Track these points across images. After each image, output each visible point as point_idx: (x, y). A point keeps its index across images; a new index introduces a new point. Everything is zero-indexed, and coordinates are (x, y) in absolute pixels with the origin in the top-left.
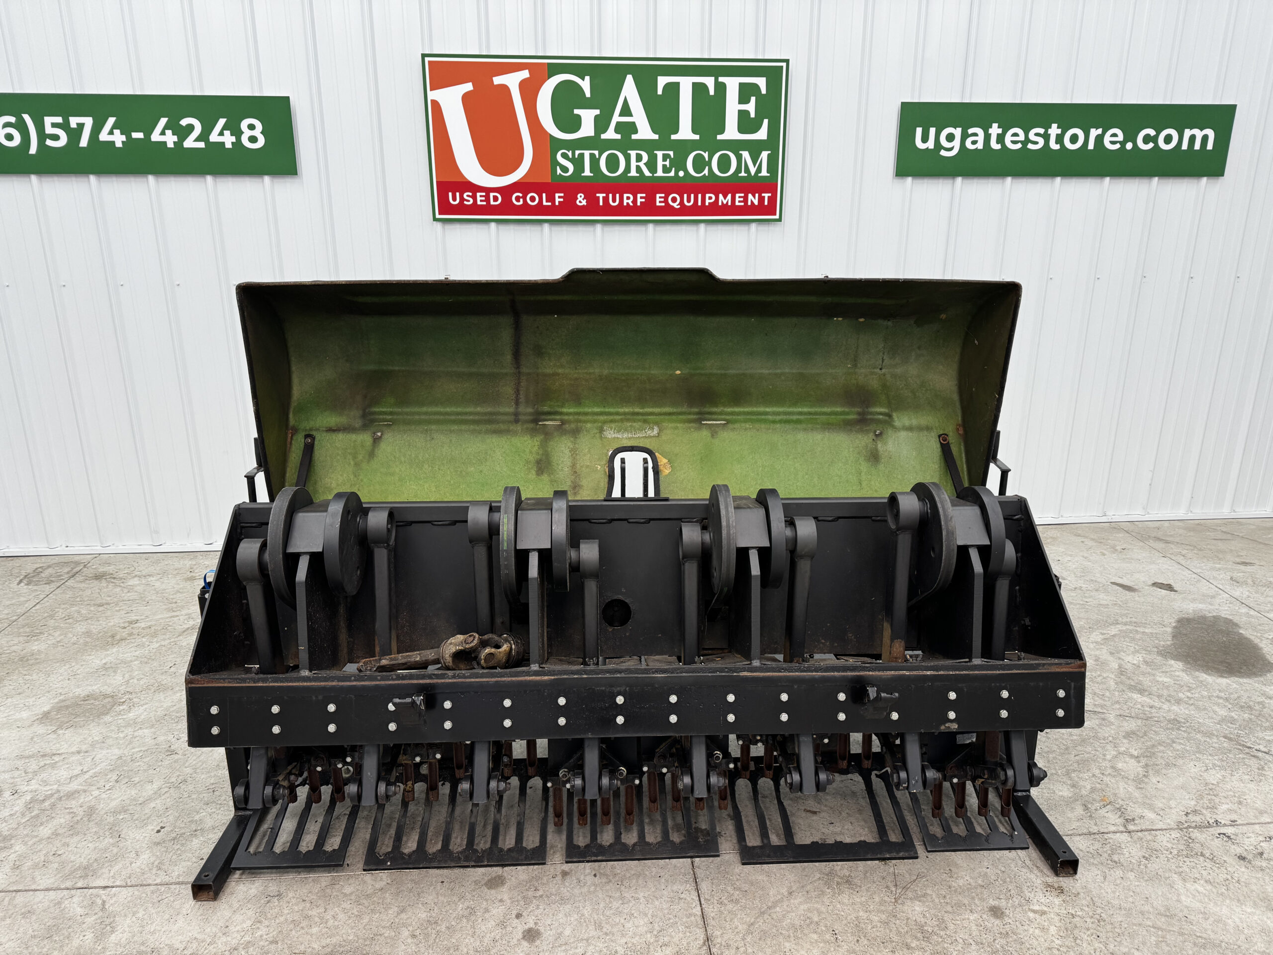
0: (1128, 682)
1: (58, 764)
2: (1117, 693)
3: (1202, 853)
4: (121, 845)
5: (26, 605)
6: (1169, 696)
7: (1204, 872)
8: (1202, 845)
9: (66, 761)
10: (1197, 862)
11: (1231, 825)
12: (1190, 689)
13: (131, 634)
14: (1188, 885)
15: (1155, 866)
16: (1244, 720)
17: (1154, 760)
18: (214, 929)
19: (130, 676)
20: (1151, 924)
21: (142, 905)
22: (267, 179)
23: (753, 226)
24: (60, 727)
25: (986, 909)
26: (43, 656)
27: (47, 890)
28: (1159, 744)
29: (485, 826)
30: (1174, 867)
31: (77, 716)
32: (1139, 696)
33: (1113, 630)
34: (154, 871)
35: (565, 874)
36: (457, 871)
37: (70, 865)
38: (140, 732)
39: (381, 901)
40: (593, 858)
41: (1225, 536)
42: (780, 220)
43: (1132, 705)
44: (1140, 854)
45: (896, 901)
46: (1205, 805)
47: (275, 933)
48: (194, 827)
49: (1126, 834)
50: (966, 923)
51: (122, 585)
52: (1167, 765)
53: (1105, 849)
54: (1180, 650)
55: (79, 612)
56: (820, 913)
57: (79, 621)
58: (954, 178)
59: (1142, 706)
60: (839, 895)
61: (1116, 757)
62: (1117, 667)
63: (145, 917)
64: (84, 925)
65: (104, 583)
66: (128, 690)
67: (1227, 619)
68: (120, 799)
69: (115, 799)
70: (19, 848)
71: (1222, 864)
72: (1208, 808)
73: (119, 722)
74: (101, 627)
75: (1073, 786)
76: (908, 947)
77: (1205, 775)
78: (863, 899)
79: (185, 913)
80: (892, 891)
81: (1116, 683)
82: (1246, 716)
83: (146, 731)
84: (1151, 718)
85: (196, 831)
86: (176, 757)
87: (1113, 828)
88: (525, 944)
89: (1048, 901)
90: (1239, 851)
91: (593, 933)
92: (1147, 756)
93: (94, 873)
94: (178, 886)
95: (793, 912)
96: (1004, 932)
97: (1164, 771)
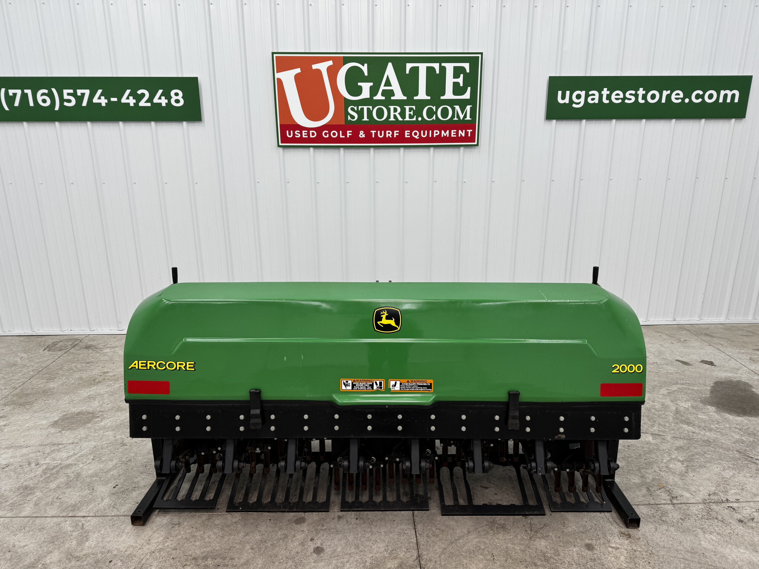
0: (681, 418)
1: (61, 450)
2: (673, 424)
3: (716, 517)
4: (94, 494)
5: (48, 362)
6: (705, 426)
7: (716, 528)
8: (717, 513)
9: (66, 448)
10: (713, 522)
11: (736, 502)
12: (718, 423)
13: (104, 379)
14: (706, 536)
15: (687, 524)
16: (750, 442)
17: (692, 463)
18: (142, 541)
19: (103, 402)
20: (682, 557)
21: (104, 527)
22: (185, 123)
23: (462, 149)
24: (63, 429)
25: (583, 545)
26: (56, 390)
27: (53, 517)
28: (696, 454)
29: (296, 489)
30: (698, 525)
31: (73, 423)
32: (687, 426)
33: (675, 388)
34: (111, 509)
35: (339, 517)
36: (279, 514)
37: (65, 504)
38: (107, 433)
39: (235, 529)
40: (356, 509)
41: (748, 334)
43: (682, 431)
44: (679, 517)
45: (530, 539)
46: (721, 490)
47: (175, 544)
48: (134, 485)
49: (671, 505)
50: (571, 553)
51: (100, 352)
52: (701, 467)
53: (658, 514)
54: (714, 400)
55: (76, 367)
56: (485, 544)
57: (76, 372)
58: (581, 120)
59: (688, 432)
60: (497, 534)
61: (669, 461)
62: (675, 409)
63: (105, 533)
64: (72, 537)
65: (90, 351)
66: (101, 410)
67: (745, 382)
68: (94, 469)
69: (92, 469)
70: (38, 494)
71: (728, 524)
72: (723, 491)
73: (96, 427)
74: (87, 375)
75: (642, 477)
76: (536, 565)
77: (723, 473)
78: (511, 537)
79: (127, 531)
80: (528, 533)
81: (674, 419)
82: (751, 439)
83: (110, 432)
84: (693, 439)
85: (135, 488)
86: (126, 447)
87: (664, 502)
88: (315, 555)
89: (621, 542)
90: (739, 517)
91: (353, 551)
92: (688, 461)
93: (79, 509)
94: (124, 517)
95: (470, 543)
96: (593, 558)
97: (698, 470)
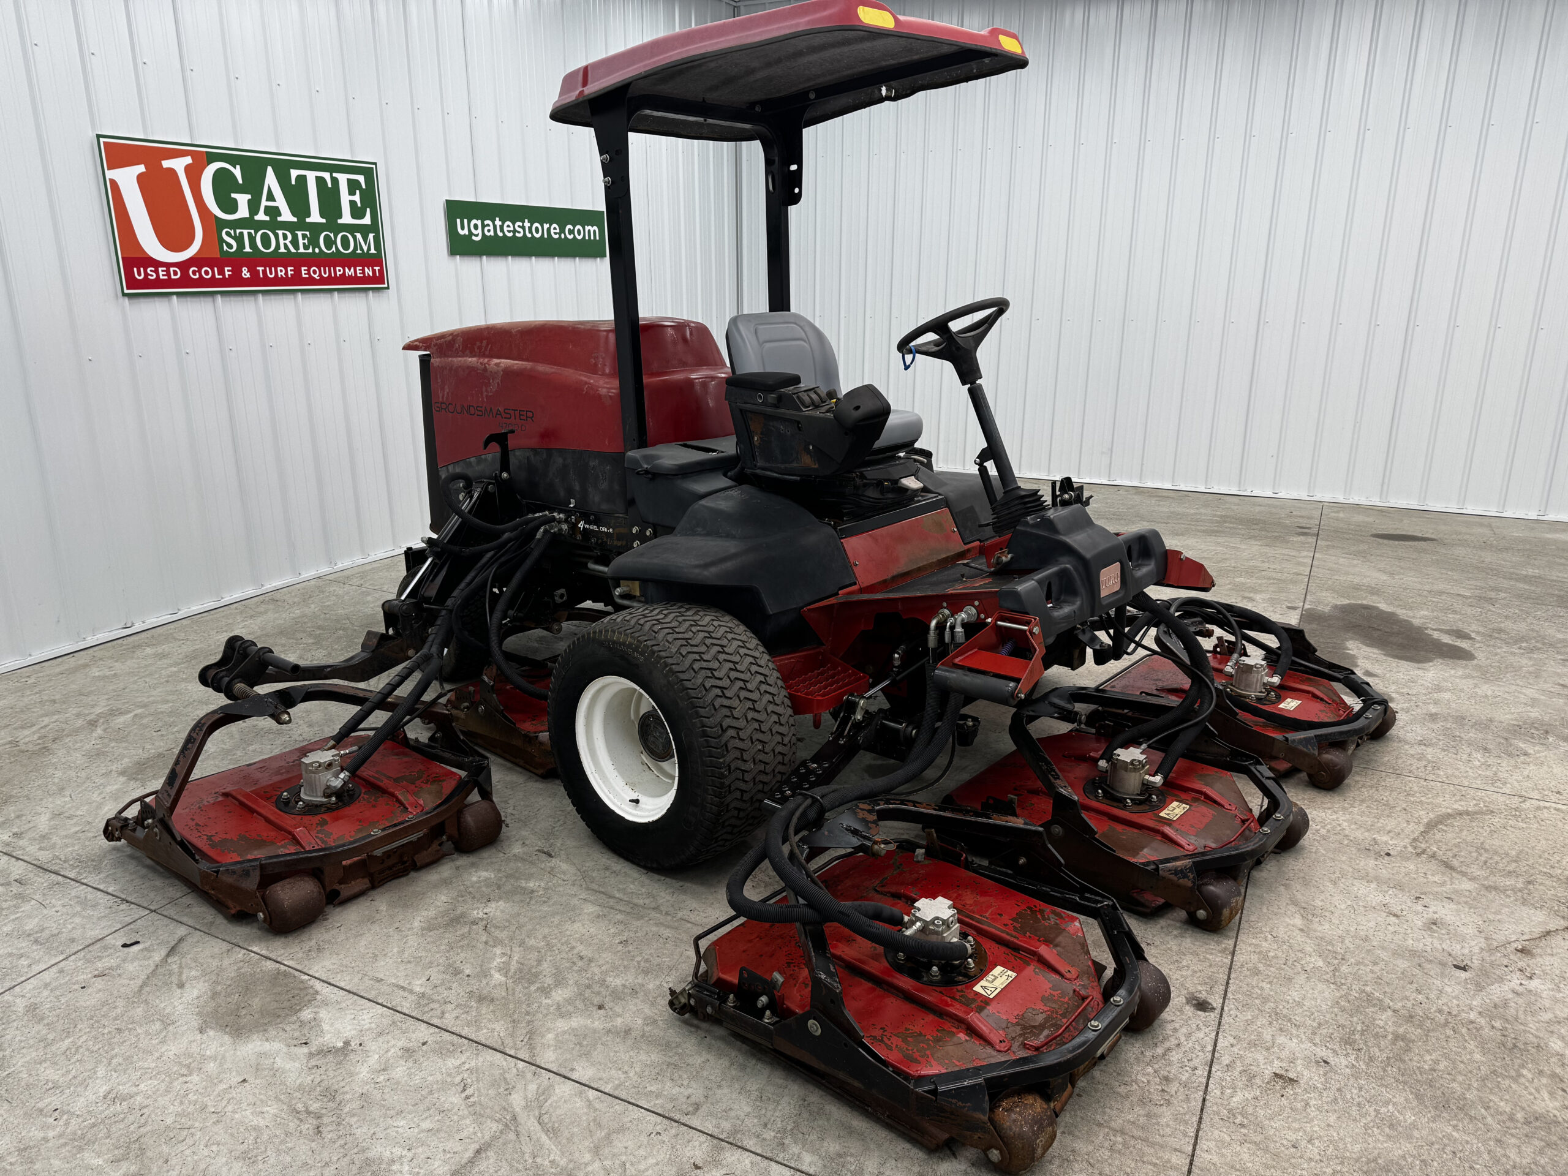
23: (371, 293)
42: (388, 288)
